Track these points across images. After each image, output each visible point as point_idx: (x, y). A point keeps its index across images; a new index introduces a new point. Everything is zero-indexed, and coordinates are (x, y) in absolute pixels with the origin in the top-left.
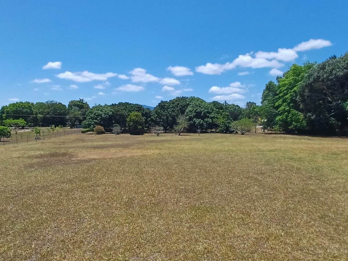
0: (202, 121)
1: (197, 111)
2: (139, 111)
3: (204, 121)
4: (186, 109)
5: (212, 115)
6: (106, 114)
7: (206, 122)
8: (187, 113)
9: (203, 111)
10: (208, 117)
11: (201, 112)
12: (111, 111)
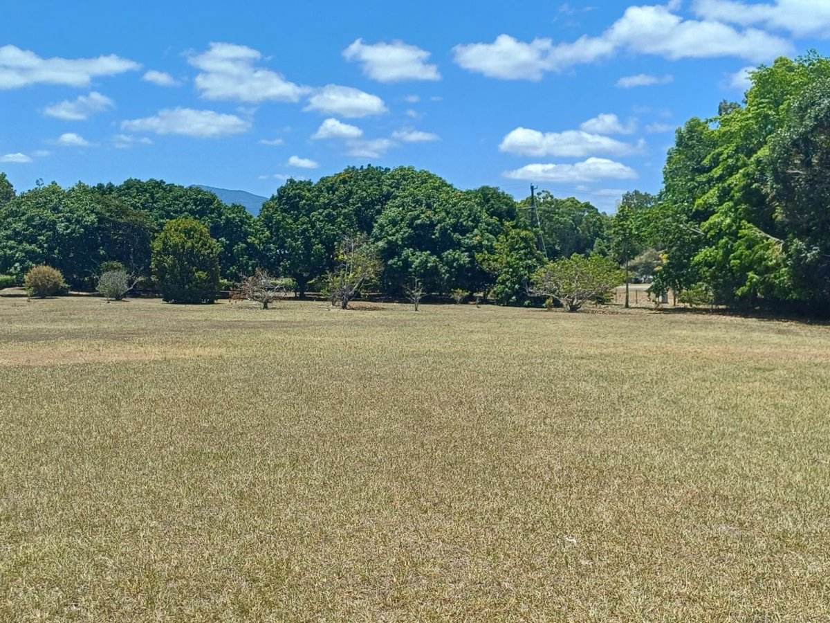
0: (434, 258)
1: (419, 222)
2: (202, 214)
3: (441, 259)
4: (379, 212)
5: (474, 239)
6: (71, 223)
7: (449, 264)
8: (382, 227)
9: (439, 222)
10: (457, 245)
11: (432, 225)
12: (92, 212)
